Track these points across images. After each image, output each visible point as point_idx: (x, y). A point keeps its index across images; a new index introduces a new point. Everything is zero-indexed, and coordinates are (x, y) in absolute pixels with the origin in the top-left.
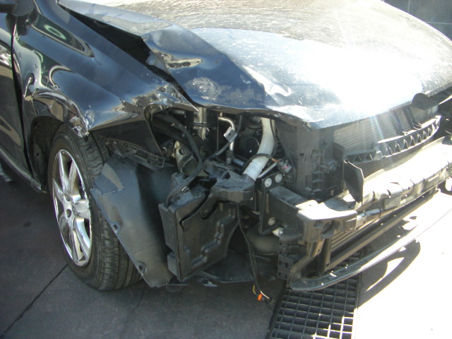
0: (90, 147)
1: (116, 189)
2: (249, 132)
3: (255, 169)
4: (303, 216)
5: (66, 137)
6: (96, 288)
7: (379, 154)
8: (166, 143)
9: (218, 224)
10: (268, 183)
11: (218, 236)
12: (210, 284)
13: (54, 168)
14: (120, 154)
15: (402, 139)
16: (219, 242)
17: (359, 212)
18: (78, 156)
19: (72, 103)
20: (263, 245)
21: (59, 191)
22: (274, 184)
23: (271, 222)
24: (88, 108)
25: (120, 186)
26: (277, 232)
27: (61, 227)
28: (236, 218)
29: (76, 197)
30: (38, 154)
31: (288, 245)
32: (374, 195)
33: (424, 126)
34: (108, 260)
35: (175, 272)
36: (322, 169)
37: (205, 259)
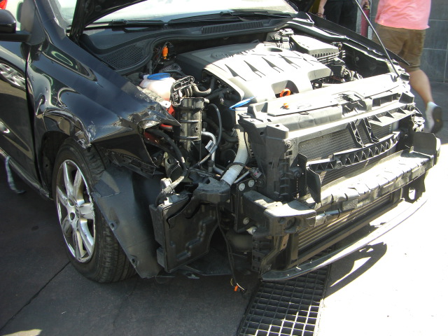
0: (94, 157)
1: (114, 192)
2: (227, 145)
3: (231, 175)
4: (269, 214)
5: (72, 149)
6: (96, 281)
7: (339, 163)
8: (157, 154)
9: (201, 223)
10: (242, 187)
11: (201, 234)
12: (193, 276)
13: (59, 177)
14: (117, 163)
15: (360, 151)
16: (202, 239)
17: (319, 212)
18: (83, 165)
19: (77, 119)
20: (239, 242)
21: (63, 197)
22: (247, 188)
23: (246, 221)
24: (91, 124)
25: (117, 191)
26: (251, 231)
27: (64, 228)
28: (216, 220)
29: (80, 201)
30: (47, 166)
31: (260, 242)
32: (333, 198)
33: (381, 140)
34: (108, 255)
35: (163, 266)
36: (288, 176)
37: (189, 254)
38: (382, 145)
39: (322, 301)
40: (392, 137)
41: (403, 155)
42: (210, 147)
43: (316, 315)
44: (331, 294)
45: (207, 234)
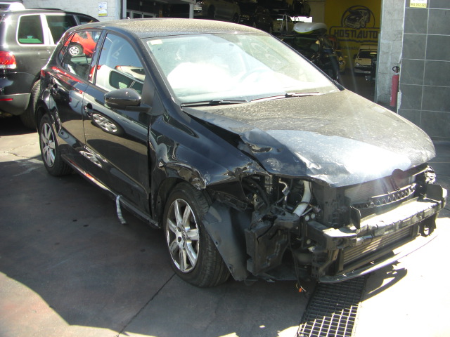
0: (200, 197)
1: (218, 221)
2: (296, 190)
3: (300, 210)
4: (327, 235)
5: (184, 191)
6: (197, 286)
7: (373, 204)
8: (249, 195)
9: (277, 243)
10: (307, 218)
11: (277, 251)
12: (271, 281)
13: (170, 211)
14: (220, 201)
15: (387, 196)
16: (277, 255)
17: (359, 236)
18: (193, 202)
19: (195, 170)
20: (303, 258)
21: (173, 225)
22: (311, 219)
23: (308, 242)
24: (205, 173)
25: (220, 219)
26: (311, 249)
27: (172, 248)
28: (288, 241)
29: (187, 228)
32: (368, 227)
33: (402, 189)
34: (209, 264)
35: (251, 271)
36: (338, 211)
37: (269, 264)
38: (402, 193)
39: (360, 303)
40: (410, 188)
41: (418, 200)
42: (285, 191)
43: (355, 315)
44: (366, 299)
45: (281, 251)
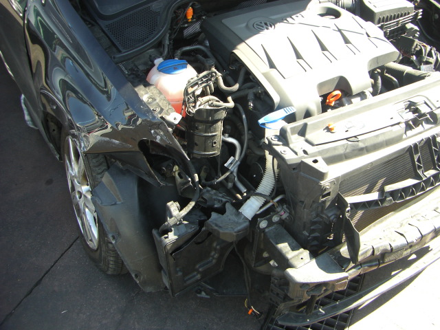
3: (251, 207)
6: (104, 272)
7: (390, 200)
8: (166, 163)
9: (215, 244)
10: (263, 224)
12: (203, 294)
16: (214, 261)
22: (271, 224)
23: (265, 255)
30: (54, 130)
31: (280, 279)
32: (373, 251)
35: (167, 285)
36: (321, 217)
37: (199, 276)
42: (231, 163)
45: (221, 255)
